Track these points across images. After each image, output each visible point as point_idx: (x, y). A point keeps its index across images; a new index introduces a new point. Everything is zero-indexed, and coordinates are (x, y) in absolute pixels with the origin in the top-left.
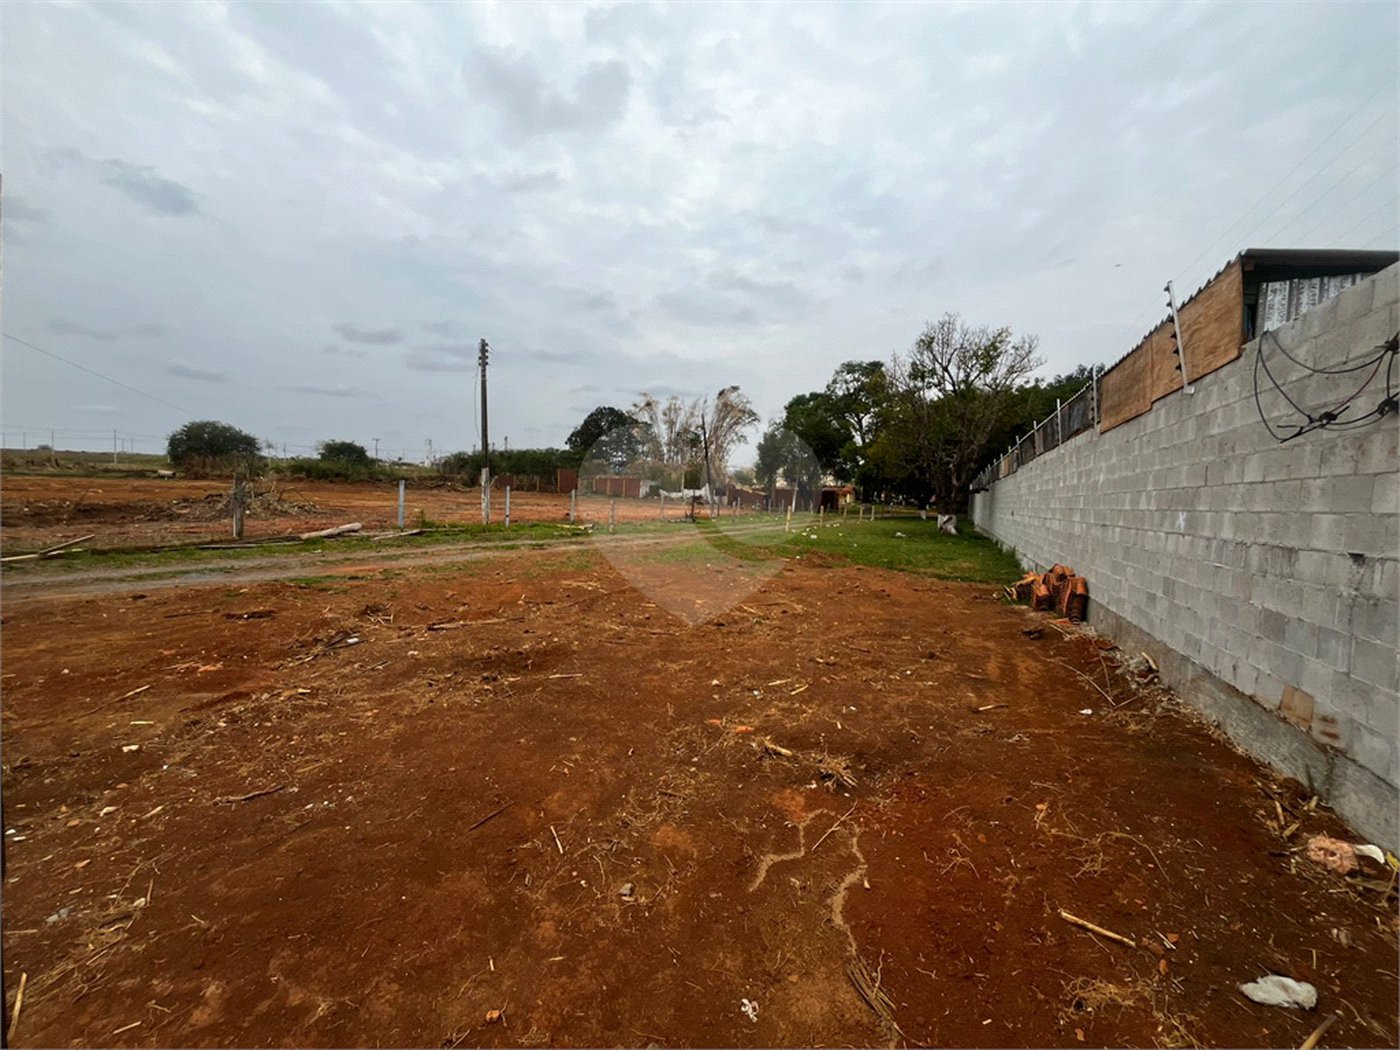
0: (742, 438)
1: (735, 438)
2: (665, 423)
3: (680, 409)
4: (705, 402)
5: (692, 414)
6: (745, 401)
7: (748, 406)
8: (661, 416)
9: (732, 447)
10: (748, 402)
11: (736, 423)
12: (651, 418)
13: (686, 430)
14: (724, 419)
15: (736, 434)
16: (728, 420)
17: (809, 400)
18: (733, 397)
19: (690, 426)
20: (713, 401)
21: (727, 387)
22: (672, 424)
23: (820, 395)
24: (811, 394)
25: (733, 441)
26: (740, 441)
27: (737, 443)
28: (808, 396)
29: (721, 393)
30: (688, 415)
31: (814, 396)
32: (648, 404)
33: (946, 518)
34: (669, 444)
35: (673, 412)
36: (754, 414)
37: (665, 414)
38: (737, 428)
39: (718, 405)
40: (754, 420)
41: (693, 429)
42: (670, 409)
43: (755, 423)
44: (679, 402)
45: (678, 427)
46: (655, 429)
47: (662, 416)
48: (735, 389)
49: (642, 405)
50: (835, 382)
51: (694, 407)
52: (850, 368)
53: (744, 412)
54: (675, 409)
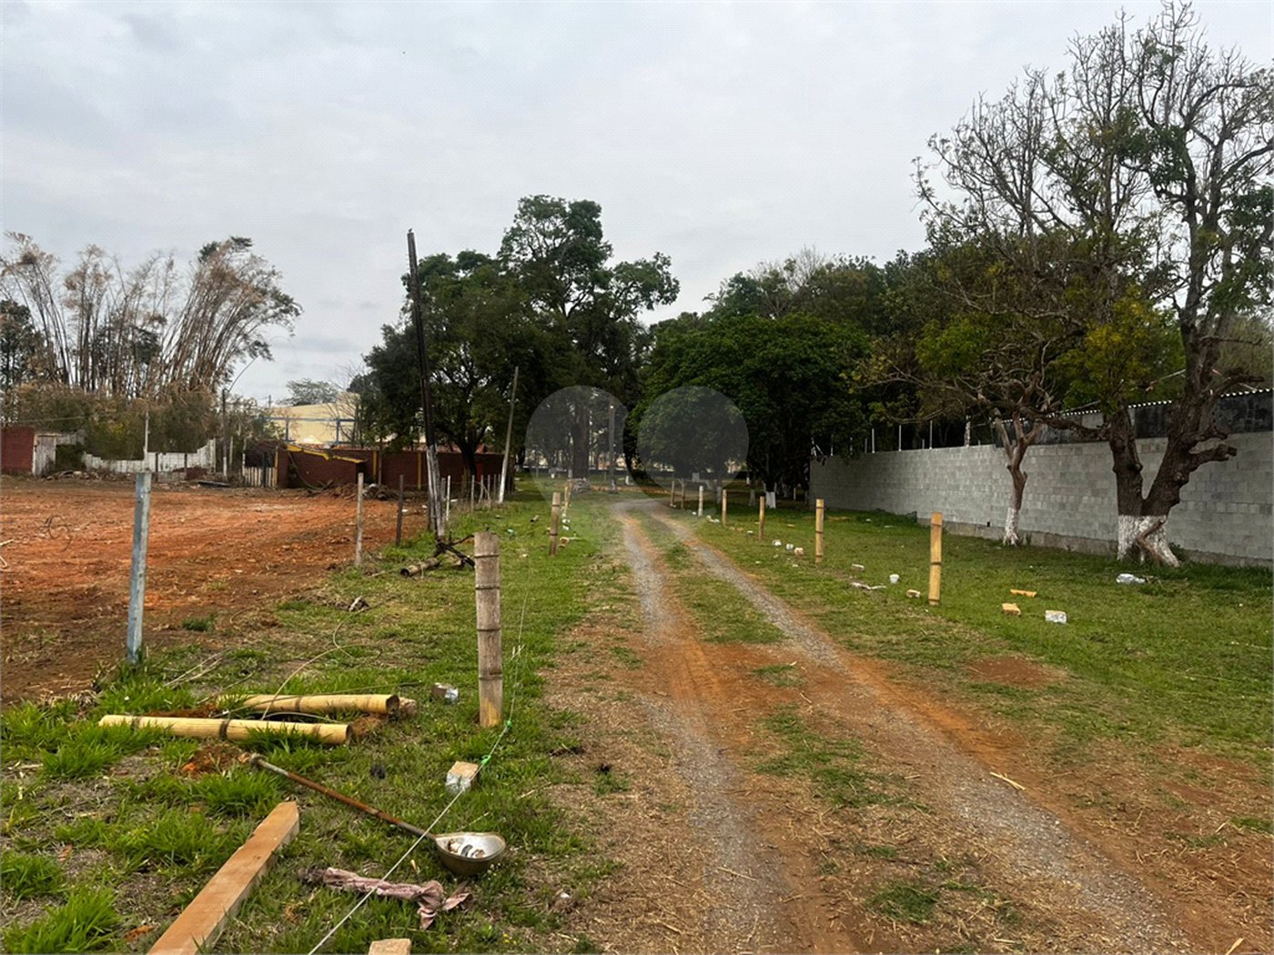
0: (260, 348)
1: (242, 345)
2: (70, 304)
3: (108, 277)
4: (171, 265)
5: (137, 290)
6: (268, 269)
7: (273, 279)
8: (59, 291)
9: (237, 364)
10: (274, 273)
11: (245, 314)
12: (35, 292)
13: (120, 322)
14: (216, 304)
15: (246, 337)
16: (226, 306)
17: (457, 267)
18: (237, 260)
19: (132, 316)
20: (187, 270)
21: (221, 238)
22: (87, 309)
23: (481, 258)
24: (463, 256)
25: (238, 352)
26: (253, 354)
27: (248, 358)
28: (454, 259)
29: (209, 252)
30: (129, 288)
31: (468, 259)
32: (29, 260)
33: (1145, 524)
34: (82, 353)
35: (89, 281)
36: (286, 301)
37: (71, 286)
38: (248, 326)
39: (199, 276)
40: (286, 312)
41: (139, 323)
42: (82, 275)
43: (289, 317)
44: (105, 264)
45: (101, 317)
46: (37, 320)
47: (63, 289)
48: (242, 243)
49: (15, 258)
50: (516, 233)
51: (144, 276)
52: (538, 209)
53: (264, 293)
54: (97, 277)
